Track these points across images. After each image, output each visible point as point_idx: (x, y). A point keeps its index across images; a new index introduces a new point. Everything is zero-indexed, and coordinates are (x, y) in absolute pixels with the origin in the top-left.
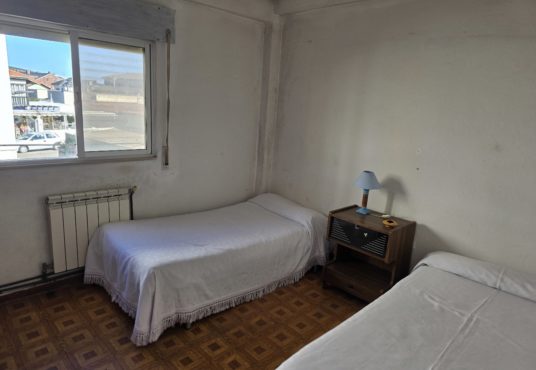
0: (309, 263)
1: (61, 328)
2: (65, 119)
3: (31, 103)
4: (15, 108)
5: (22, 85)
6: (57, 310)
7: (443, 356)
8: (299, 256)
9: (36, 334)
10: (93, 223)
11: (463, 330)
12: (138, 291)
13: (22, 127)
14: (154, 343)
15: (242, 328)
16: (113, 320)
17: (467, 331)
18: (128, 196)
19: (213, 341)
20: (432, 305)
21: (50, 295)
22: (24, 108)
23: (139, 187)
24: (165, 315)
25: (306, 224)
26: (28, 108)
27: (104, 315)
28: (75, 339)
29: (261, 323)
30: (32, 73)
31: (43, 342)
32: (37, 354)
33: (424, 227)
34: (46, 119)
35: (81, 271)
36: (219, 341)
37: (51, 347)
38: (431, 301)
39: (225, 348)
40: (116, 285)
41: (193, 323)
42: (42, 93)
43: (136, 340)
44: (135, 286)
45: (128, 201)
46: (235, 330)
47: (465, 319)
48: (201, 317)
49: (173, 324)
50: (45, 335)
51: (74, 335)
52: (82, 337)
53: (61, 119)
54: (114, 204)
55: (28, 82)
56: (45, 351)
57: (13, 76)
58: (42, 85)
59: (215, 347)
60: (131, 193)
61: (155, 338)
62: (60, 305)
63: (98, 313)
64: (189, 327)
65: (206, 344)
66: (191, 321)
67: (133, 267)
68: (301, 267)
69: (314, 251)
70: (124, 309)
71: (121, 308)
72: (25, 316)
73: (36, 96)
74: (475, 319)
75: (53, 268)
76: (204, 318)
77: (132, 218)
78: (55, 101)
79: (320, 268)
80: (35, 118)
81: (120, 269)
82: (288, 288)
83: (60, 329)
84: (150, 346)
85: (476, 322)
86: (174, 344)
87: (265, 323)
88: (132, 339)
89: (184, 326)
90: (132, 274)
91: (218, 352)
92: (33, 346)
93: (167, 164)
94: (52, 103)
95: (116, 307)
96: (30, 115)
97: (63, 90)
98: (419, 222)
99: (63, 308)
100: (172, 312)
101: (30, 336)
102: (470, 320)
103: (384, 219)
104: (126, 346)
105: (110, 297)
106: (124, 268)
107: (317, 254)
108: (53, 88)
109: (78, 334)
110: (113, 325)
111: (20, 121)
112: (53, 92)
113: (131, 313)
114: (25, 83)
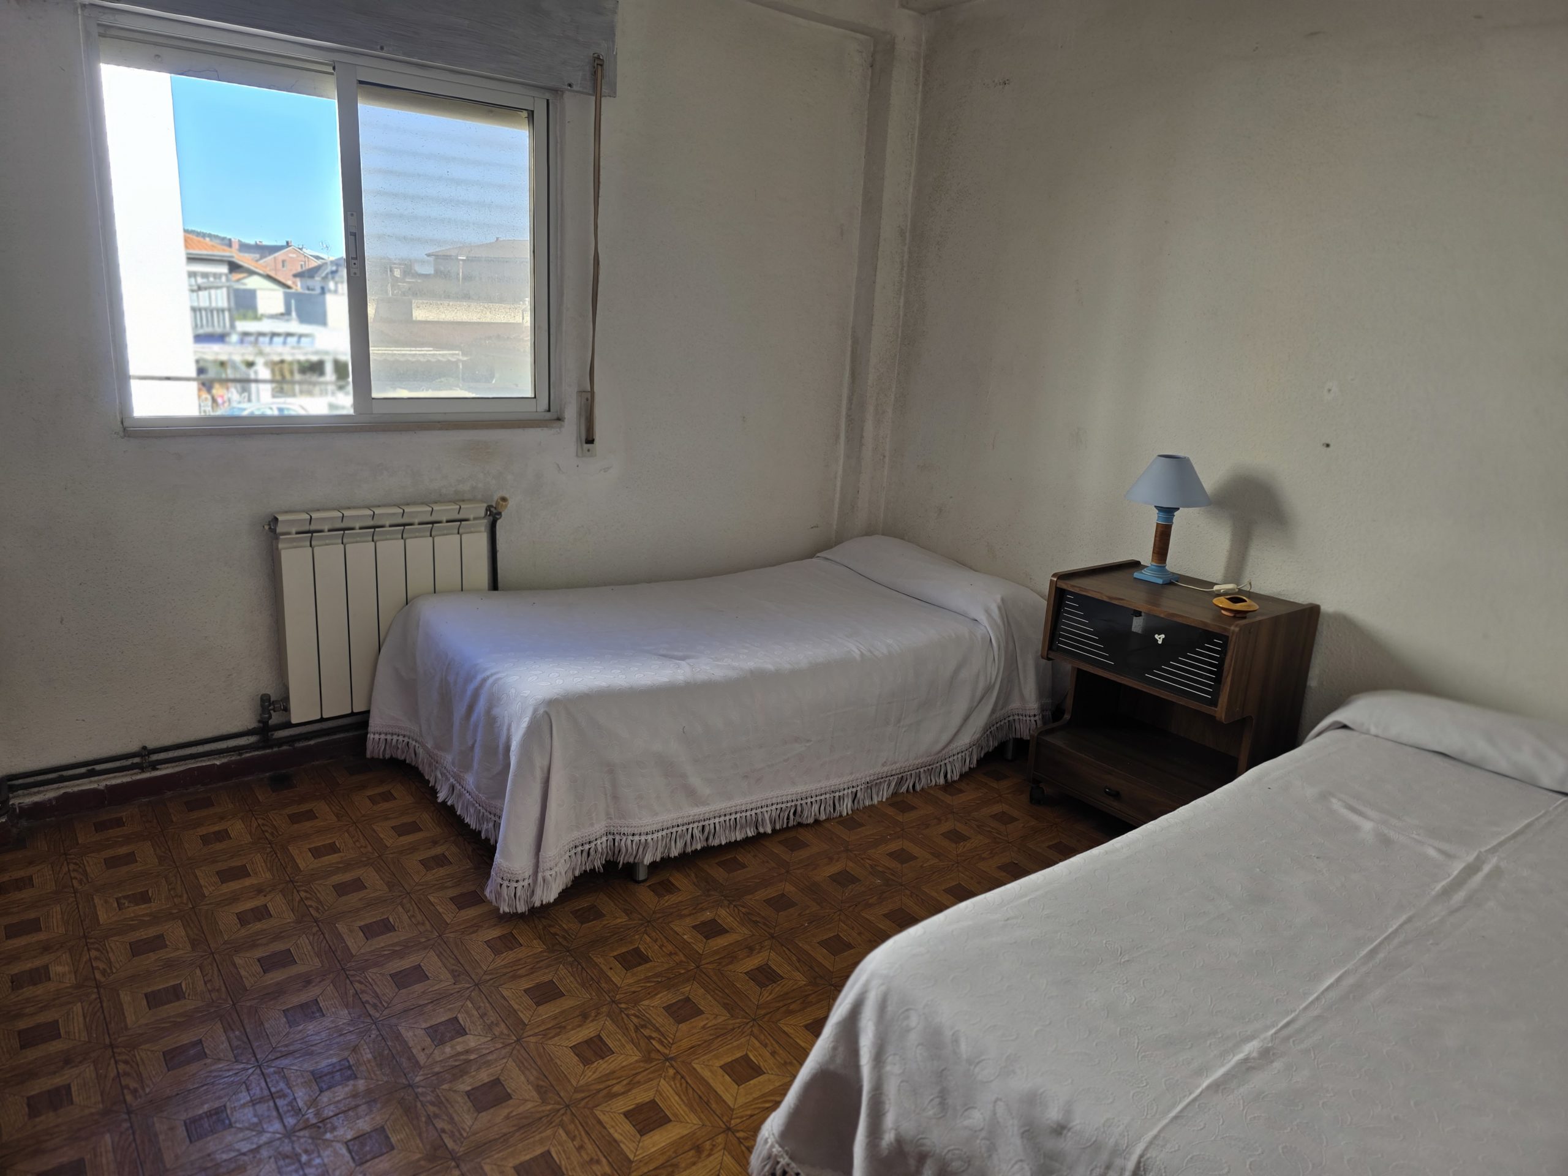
0: (989, 730)
1: (305, 862)
2: (329, 368)
3: (242, 326)
4: (199, 338)
5: (217, 276)
6: (295, 819)
7: (1373, 952)
8: (961, 706)
9: (242, 872)
10: (392, 593)
11: (1447, 892)
12: (507, 765)
13: (217, 390)
14: (545, 908)
15: (789, 888)
16: (438, 850)
17: (1460, 896)
18: (483, 525)
19: (708, 915)
20: (1357, 828)
21: (281, 782)
22: (221, 338)
23: (511, 503)
24: (576, 835)
25: (982, 618)
26: (234, 338)
27: (419, 836)
28: (342, 889)
29: (843, 879)
30: (244, 247)
31: (259, 891)
32: (243, 919)
33: (1344, 622)
34: (278, 366)
35: (360, 721)
36: (724, 915)
37: (277, 903)
38: (1354, 818)
39: (740, 933)
40: (448, 759)
41: (653, 865)
42: (270, 299)
43: (499, 895)
44: (498, 752)
45: (483, 539)
46: (771, 892)
47: (1457, 867)
48: (675, 853)
49: (598, 864)
50: (262, 874)
51: (338, 879)
52: (358, 885)
53: (316, 368)
54: (447, 543)
55: (234, 267)
56: (261, 913)
57: (196, 252)
58: (269, 277)
59: (712, 930)
60: (493, 516)
61: (551, 895)
62: (305, 807)
63: (401, 830)
64: (642, 875)
65: (689, 921)
66: (648, 860)
67: (493, 701)
68: (966, 739)
69: (1005, 695)
70: (470, 820)
71: (460, 820)
72: (216, 828)
73: (254, 308)
74: (1487, 868)
75: (286, 709)
76: (683, 855)
77: (494, 585)
78: (304, 319)
79: (1021, 745)
80: (250, 364)
81: (460, 711)
82: (925, 794)
83: (302, 865)
84: (538, 914)
85: (1488, 876)
86: (599, 915)
87: (854, 880)
88: (489, 893)
89: (629, 871)
90: (491, 721)
91: (721, 942)
92: (234, 898)
93: (590, 441)
94: (294, 326)
95: (448, 814)
96: (237, 358)
97: (323, 291)
98: (1328, 606)
99: (310, 815)
100: (596, 828)
101: (226, 876)
102: (1471, 870)
103: (1218, 594)
104: (471, 913)
105: (434, 792)
106: (471, 708)
107: (1015, 705)
108: (298, 286)
109: (348, 877)
110: (440, 861)
111: (212, 374)
112: (298, 297)
113: (486, 828)
114: (224, 269)
